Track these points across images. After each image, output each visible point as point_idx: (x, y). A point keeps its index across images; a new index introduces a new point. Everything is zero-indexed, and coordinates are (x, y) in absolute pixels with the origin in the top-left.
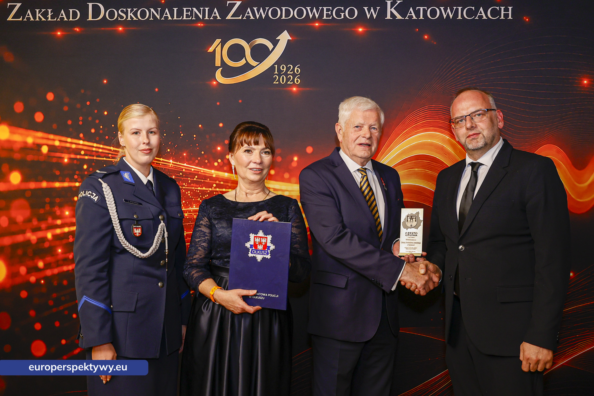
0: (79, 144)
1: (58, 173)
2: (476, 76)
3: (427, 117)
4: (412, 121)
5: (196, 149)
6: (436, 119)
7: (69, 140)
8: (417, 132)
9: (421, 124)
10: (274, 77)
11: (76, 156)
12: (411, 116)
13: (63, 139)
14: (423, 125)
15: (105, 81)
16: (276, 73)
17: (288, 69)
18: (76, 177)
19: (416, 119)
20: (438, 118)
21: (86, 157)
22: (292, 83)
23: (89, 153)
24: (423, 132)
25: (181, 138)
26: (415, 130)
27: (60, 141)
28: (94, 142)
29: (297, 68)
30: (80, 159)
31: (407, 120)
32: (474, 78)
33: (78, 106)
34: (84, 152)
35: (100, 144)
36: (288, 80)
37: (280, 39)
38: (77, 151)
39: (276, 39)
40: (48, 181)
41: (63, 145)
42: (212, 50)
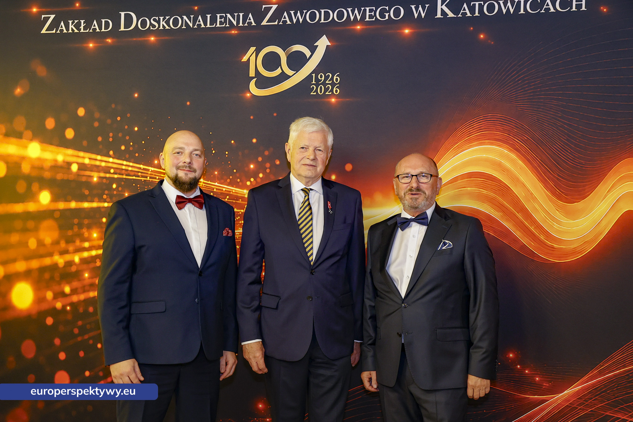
0: (109, 162)
1: (87, 192)
2: (540, 79)
3: (482, 128)
4: (465, 134)
5: (228, 167)
6: (493, 130)
7: (99, 157)
8: (469, 146)
9: (475, 137)
10: (311, 87)
11: (106, 174)
12: (464, 128)
13: (93, 156)
14: (477, 137)
15: (136, 95)
16: (314, 82)
17: (327, 78)
18: (105, 197)
19: (469, 130)
20: (496, 129)
21: (116, 176)
22: (331, 93)
23: (118, 171)
24: (478, 146)
25: (212, 155)
26: (468, 144)
27: (90, 159)
28: (124, 160)
29: (336, 76)
30: (109, 178)
31: (459, 133)
32: (538, 82)
33: (109, 121)
34: (114, 170)
35: (130, 162)
36: (326, 90)
37: (318, 46)
38: (107, 170)
39: (315, 45)
40: (76, 201)
41: (94, 163)
42: (246, 59)
